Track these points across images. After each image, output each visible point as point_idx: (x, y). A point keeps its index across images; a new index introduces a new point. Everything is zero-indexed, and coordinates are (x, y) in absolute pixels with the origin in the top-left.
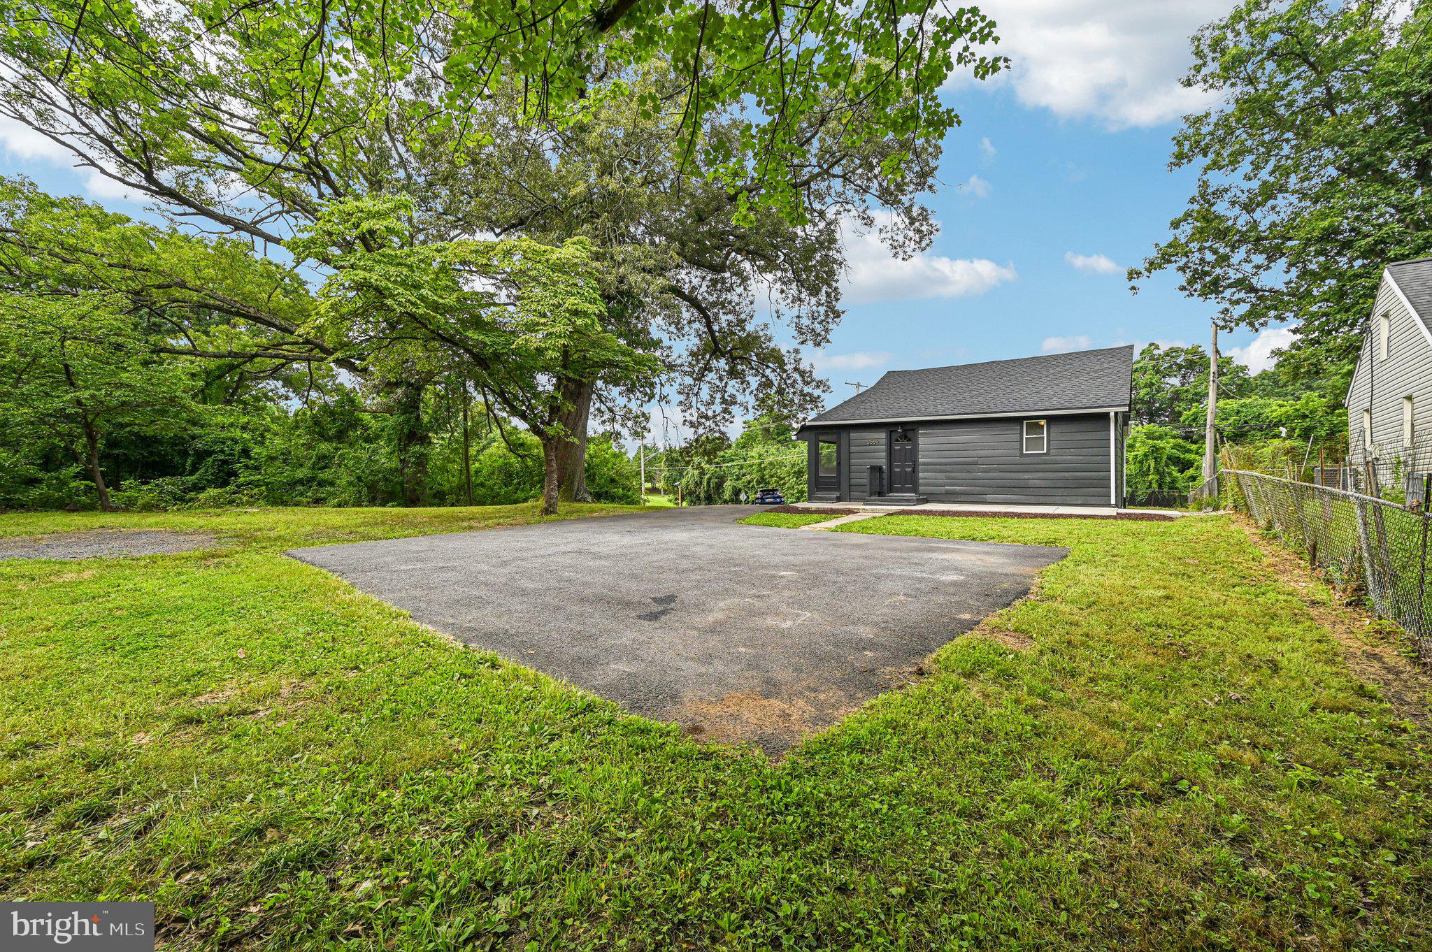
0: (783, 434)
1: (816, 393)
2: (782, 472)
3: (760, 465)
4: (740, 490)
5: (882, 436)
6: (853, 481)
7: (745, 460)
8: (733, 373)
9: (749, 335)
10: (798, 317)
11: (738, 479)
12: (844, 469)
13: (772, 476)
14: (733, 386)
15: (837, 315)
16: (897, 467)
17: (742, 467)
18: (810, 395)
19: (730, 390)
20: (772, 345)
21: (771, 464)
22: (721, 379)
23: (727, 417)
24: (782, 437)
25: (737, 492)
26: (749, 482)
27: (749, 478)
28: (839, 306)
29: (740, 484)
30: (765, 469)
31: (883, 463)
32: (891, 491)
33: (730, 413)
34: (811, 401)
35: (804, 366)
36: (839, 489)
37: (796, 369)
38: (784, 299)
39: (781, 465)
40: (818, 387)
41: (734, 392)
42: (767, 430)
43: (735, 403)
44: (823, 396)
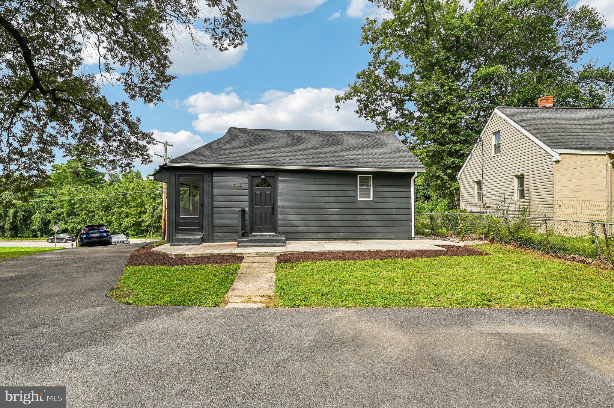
0: (91, 177)
1: (142, 143)
2: (92, 207)
3: (70, 201)
4: (49, 221)
5: (244, 181)
6: (217, 222)
7: (55, 196)
8: (52, 115)
9: (76, 79)
10: (128, 74)
11: (48, 211)
12: (207, 210)
13: (82, 210)
14: (52, 128)
15: (168, 80)
16: (258, 209)
17: (51, 203)
18: (137, 144)
19: (49, 129)
20: (98, 95)
21: (81, 200)
22: (39, 118)
23: (45, 156)
24: (91, 179)
25: (46, 223)
26: (59, 215)
27: (58, 211)
28: (169, 72)
29: (49, 216)
30: (74, 204)
31: (246, 206)
32: (252, 231)
33: (49, 153)
34: (137, 149)
35: (132, 118)
36: (201, 230)
37: (124, 121)
38: (113, 57)
39: (90, 201)
40: (144, 139)
41: (54, 133)
42: (77, 174)
43: (56, 144)
44: (148, 146)
